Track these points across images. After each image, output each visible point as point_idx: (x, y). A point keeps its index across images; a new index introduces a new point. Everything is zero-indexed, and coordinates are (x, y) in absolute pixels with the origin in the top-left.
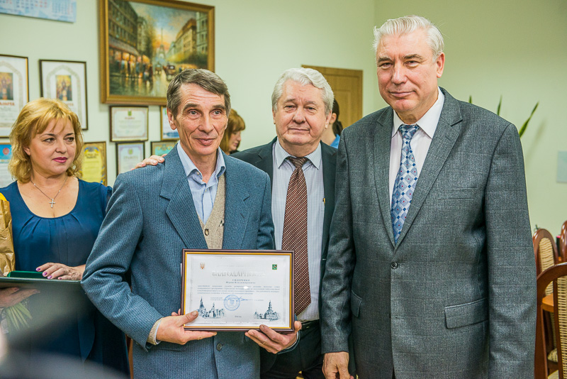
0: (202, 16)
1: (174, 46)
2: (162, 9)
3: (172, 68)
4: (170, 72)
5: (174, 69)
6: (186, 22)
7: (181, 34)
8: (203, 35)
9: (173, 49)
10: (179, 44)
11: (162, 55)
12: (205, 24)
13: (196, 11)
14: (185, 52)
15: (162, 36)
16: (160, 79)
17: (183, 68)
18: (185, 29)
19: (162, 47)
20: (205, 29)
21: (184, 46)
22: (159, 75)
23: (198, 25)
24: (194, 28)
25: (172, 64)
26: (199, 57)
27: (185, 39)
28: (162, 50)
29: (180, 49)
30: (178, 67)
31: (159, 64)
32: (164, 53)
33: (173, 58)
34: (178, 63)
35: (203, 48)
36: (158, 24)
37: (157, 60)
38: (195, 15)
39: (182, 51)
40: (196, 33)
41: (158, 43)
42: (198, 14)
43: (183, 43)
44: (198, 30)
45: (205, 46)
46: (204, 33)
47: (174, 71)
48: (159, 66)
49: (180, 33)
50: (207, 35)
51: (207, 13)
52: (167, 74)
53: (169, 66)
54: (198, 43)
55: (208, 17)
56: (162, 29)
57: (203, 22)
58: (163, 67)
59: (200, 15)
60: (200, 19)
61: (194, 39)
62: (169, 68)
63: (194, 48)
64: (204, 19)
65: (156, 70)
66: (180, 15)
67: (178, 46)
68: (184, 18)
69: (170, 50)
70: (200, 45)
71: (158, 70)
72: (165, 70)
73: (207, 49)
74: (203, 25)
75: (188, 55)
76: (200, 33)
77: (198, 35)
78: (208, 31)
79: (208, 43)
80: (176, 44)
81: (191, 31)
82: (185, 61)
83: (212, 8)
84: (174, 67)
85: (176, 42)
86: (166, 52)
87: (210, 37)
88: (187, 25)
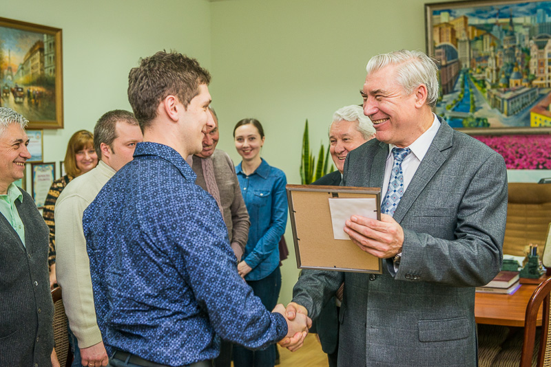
0: (49, 39)
1: (22, 68)
2: (10, 30)
3: (20, 90)
4: (18, 94)
5: (22, 91)
6: (34, 44)
7: (29, 56)
8: (50, 58)
9: (21, 71)
10: (27, 65)
11: (10, 77)
12: (52, 47)
13: (43, 33)
14: (33, 74)
15: (9, 58)
16: (8, 102)
17: (31, 91)
18: (32, 52)
19: (10, 69)
20: (53, 51)
21: (32, 68)
22: (7, 97)
23: (46, 47)
24: (42, 50)
25: (20, 86)
26: (47, 80)
27: (33, 61)
28: (9, 72)
29: (28, 70)
30: (26, 89)
31: (6, 85)
32: (12, 75)
33: (21, 79)
34: (26, 85)
35: (51, 70)
36: (5, 45)
37: (5, 82)
38: (43, 37)
39: (30, 73)
40: (44, 55)
41: (6, 65)
42: (45, 36)
43: (30, 64)
44: (46, 53)
45: (52, 68)
46: (52, 55)
47: (22, 93)
48: (7, 88)
49: (27, 55)
50: (55, 58)
51: (54, 35)
52: (15, 96)
53: (18, 88)
54: (46, 64)
55: (55, 40)
56: (9, 51)
57: (50, 44)
58: (11, 89)
59: (47, 38)
60: (47, 42)
61: (42, 62)
62: (18, 91)
63: (41, 70)
64: (52, 42)
65: (4, 92)
66: (27, 37)
67: (25, 69)
68: (32, 40)
69: (18, 72)
70: (48, 67)
71: (7, 92)
72: (13, 92)
73: (55, 71)
74: (50, 47)
75: (36, 77)
76: (48, 55)
77: (46, 57)
78: (55, 53)
79: (56, 65)
80: (24, 66)
81: (39, 53)
82: (33, 84)
83: (60, 30)
84: (22, 89)
85: (23, 64)
86: (14, 74)
87: (57, 60)
88: (34, 47)
